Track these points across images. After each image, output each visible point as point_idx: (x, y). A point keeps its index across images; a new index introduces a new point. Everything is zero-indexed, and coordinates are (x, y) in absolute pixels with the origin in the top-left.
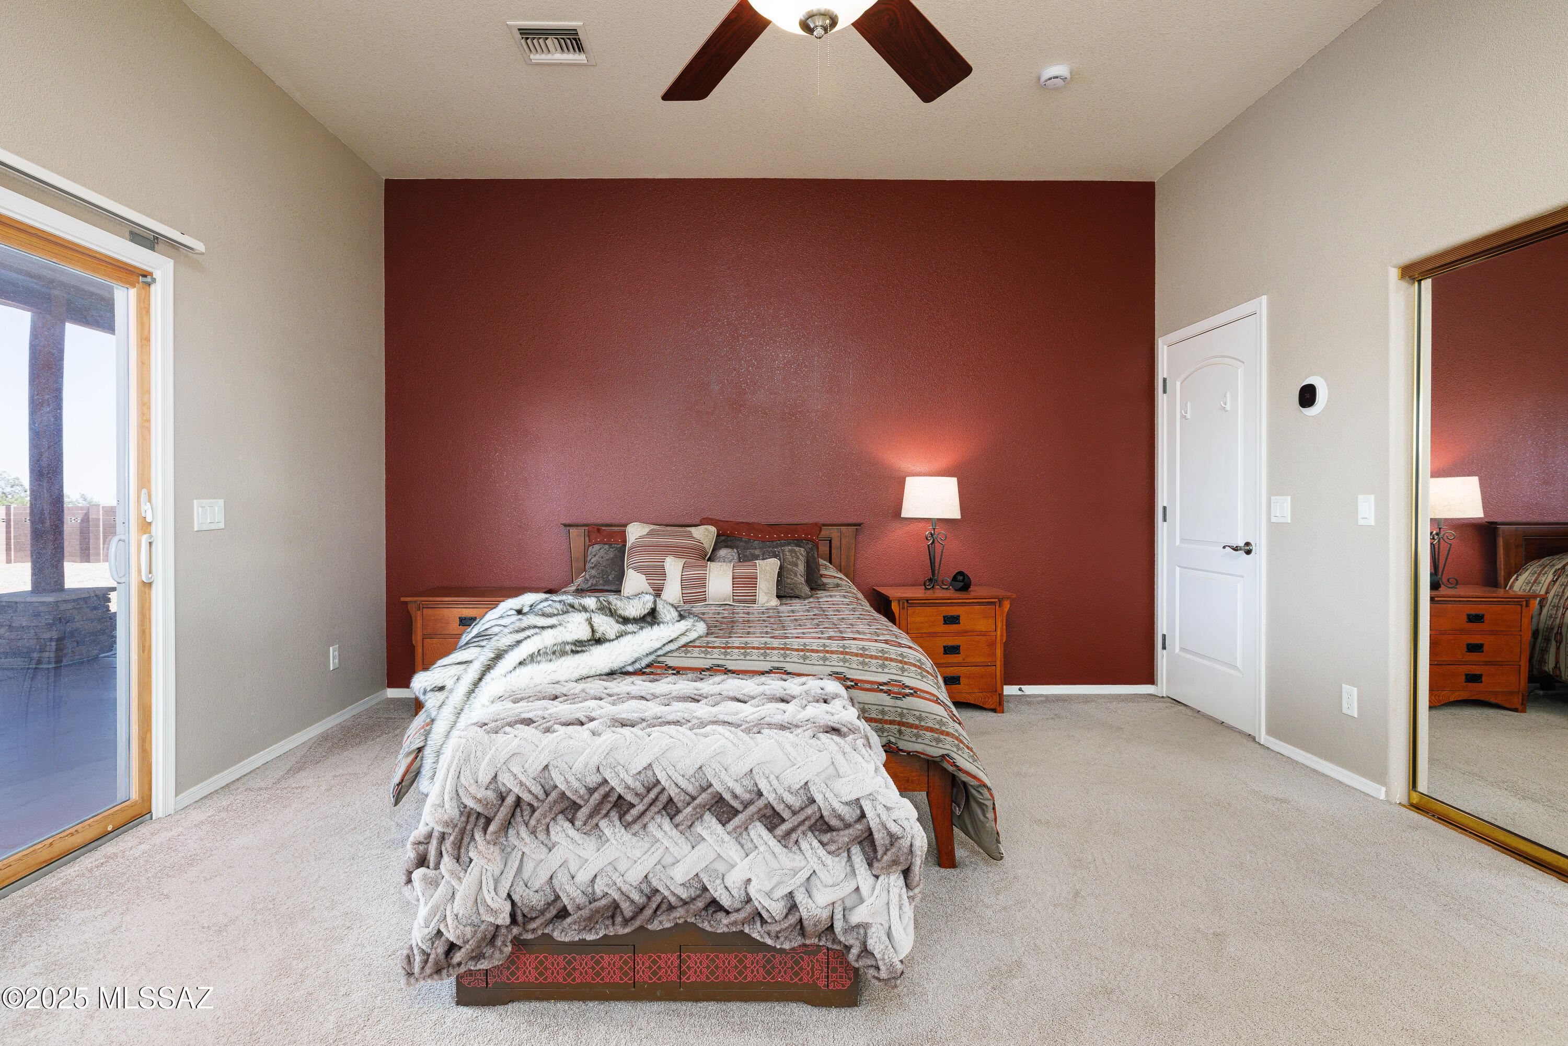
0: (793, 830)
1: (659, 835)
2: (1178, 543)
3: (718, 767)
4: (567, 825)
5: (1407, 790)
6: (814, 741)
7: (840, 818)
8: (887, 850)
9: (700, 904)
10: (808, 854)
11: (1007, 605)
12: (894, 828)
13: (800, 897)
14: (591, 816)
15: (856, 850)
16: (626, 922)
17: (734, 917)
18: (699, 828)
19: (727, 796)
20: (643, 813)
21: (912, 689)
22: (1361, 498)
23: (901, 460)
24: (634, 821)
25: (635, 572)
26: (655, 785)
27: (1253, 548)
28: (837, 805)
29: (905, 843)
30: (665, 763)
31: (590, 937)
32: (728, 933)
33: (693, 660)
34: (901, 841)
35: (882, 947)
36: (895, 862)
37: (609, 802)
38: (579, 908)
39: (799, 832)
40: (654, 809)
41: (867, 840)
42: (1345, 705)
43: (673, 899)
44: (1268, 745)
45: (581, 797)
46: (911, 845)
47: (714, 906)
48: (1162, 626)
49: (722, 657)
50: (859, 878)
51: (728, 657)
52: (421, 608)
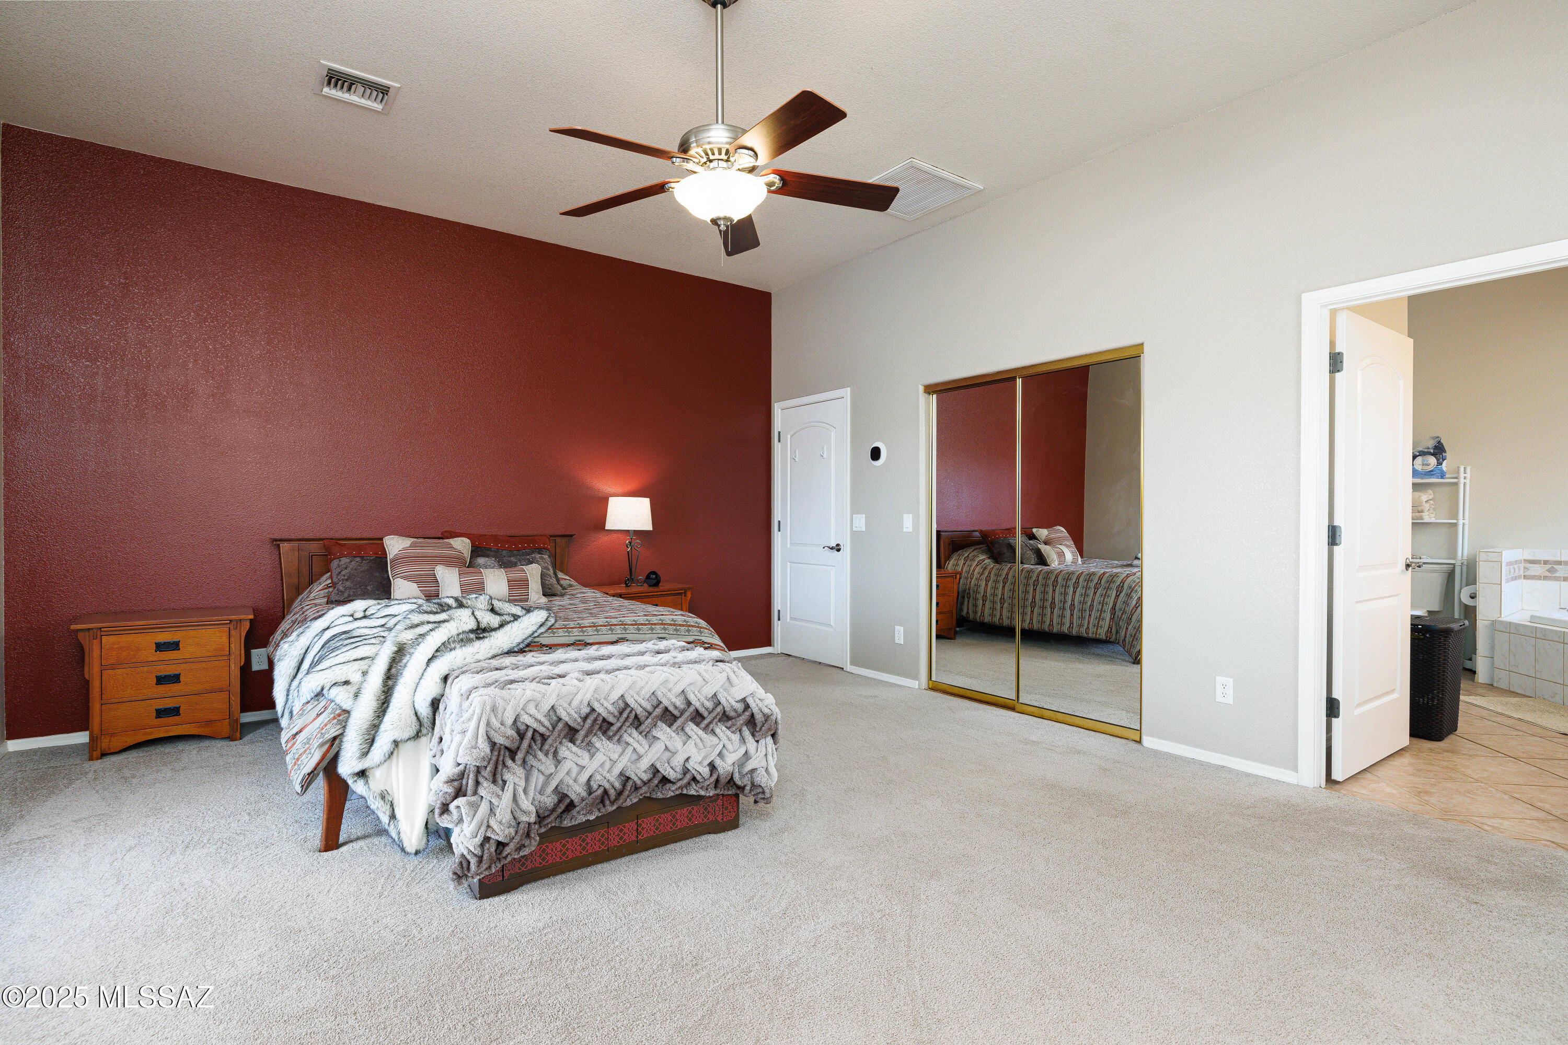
0: (711, 723)
1: (630, 740)
2: (789, 546)
3: (665, 691)
4: (570, 745)
5: (927, 681)
6: (714, 667)
7: (735, 711)
8: (764, 724)
9: (656, 781)
10: (721, 735)
11: (689, 595)
12: (766, 711)
13: (718, 762)
14: (586, 736)
15: (745, 728)
16: (612, 803)
17: (679, 784)
18: (655, 733)
19: (671, 708)
20: (620, 728)
21: (709, 644)
22: (905, 516)
23: (603, 485)
24: (614, 735)
25: (405, 581)
26: (624, 710)
27: (842, 547)
28: (734, 703)
29: (773, 718)
30: (632, 693)
31: (592, 818)
32: (674, 796)
33: (560, 638)
34: (771, 717)
35: (766, 779)
36: (769, 729)
37: (598, 724)
38: (583, 800)
39: (714, 723)
40: (627, 724)
41: (751, 722)
42: (896, 638)
43: (639, 782)
44: (851, 671)
45: (578, 724)
46: (776, 719)
47: (665, 780)
48: (778, 603)
49: (581, 634)
50: (748, 744)
51: (585, 634)
52: (99, 637)
